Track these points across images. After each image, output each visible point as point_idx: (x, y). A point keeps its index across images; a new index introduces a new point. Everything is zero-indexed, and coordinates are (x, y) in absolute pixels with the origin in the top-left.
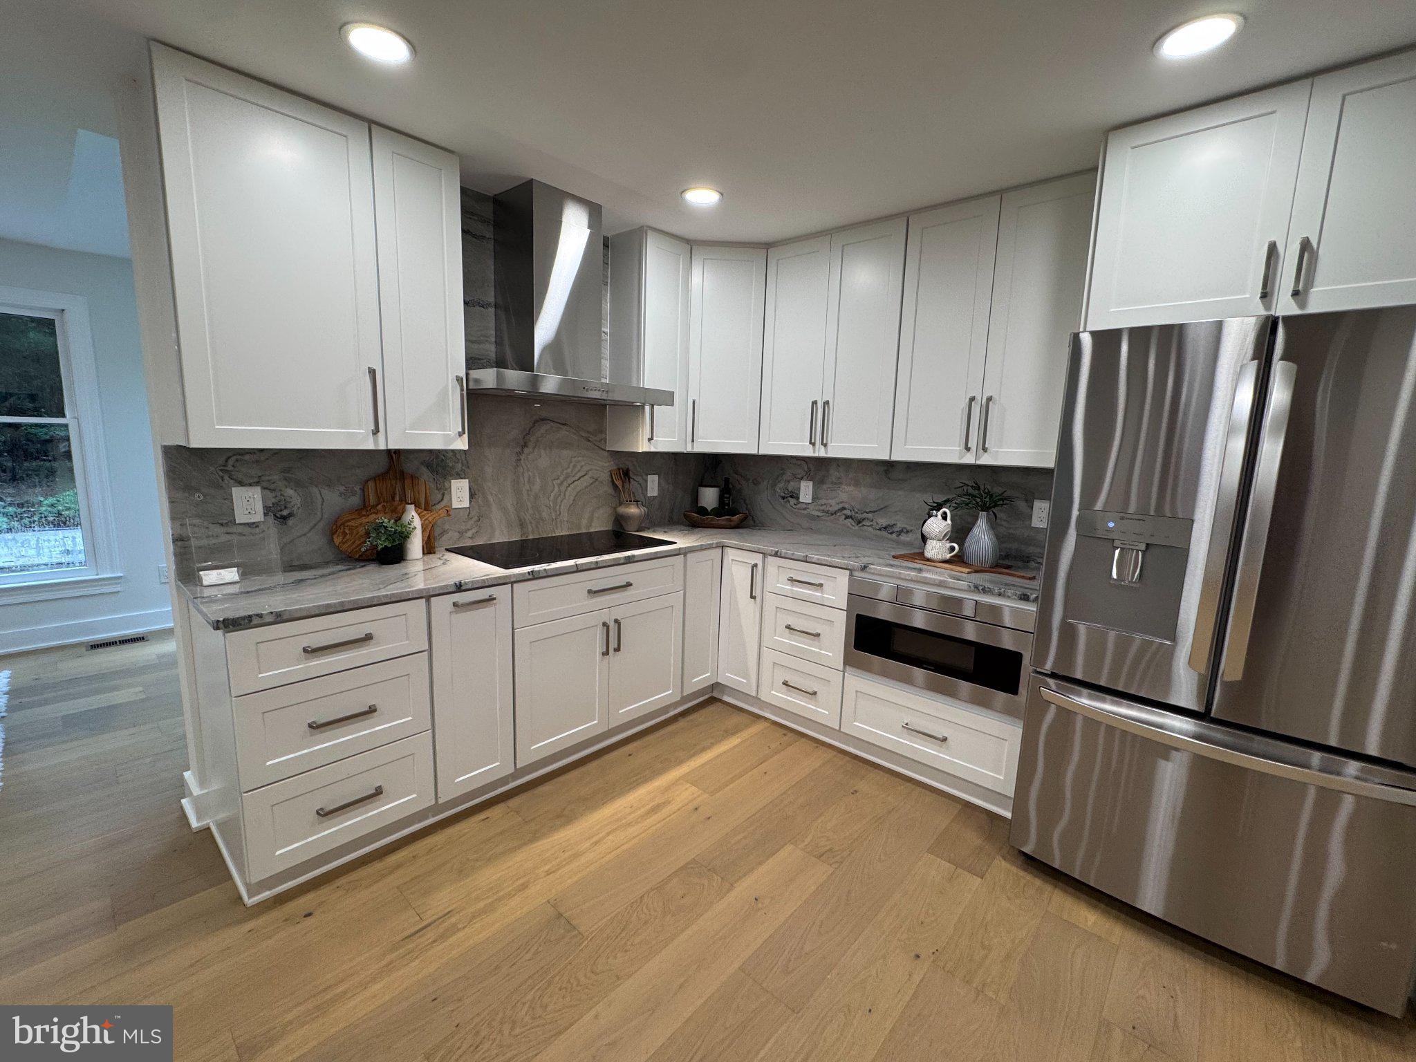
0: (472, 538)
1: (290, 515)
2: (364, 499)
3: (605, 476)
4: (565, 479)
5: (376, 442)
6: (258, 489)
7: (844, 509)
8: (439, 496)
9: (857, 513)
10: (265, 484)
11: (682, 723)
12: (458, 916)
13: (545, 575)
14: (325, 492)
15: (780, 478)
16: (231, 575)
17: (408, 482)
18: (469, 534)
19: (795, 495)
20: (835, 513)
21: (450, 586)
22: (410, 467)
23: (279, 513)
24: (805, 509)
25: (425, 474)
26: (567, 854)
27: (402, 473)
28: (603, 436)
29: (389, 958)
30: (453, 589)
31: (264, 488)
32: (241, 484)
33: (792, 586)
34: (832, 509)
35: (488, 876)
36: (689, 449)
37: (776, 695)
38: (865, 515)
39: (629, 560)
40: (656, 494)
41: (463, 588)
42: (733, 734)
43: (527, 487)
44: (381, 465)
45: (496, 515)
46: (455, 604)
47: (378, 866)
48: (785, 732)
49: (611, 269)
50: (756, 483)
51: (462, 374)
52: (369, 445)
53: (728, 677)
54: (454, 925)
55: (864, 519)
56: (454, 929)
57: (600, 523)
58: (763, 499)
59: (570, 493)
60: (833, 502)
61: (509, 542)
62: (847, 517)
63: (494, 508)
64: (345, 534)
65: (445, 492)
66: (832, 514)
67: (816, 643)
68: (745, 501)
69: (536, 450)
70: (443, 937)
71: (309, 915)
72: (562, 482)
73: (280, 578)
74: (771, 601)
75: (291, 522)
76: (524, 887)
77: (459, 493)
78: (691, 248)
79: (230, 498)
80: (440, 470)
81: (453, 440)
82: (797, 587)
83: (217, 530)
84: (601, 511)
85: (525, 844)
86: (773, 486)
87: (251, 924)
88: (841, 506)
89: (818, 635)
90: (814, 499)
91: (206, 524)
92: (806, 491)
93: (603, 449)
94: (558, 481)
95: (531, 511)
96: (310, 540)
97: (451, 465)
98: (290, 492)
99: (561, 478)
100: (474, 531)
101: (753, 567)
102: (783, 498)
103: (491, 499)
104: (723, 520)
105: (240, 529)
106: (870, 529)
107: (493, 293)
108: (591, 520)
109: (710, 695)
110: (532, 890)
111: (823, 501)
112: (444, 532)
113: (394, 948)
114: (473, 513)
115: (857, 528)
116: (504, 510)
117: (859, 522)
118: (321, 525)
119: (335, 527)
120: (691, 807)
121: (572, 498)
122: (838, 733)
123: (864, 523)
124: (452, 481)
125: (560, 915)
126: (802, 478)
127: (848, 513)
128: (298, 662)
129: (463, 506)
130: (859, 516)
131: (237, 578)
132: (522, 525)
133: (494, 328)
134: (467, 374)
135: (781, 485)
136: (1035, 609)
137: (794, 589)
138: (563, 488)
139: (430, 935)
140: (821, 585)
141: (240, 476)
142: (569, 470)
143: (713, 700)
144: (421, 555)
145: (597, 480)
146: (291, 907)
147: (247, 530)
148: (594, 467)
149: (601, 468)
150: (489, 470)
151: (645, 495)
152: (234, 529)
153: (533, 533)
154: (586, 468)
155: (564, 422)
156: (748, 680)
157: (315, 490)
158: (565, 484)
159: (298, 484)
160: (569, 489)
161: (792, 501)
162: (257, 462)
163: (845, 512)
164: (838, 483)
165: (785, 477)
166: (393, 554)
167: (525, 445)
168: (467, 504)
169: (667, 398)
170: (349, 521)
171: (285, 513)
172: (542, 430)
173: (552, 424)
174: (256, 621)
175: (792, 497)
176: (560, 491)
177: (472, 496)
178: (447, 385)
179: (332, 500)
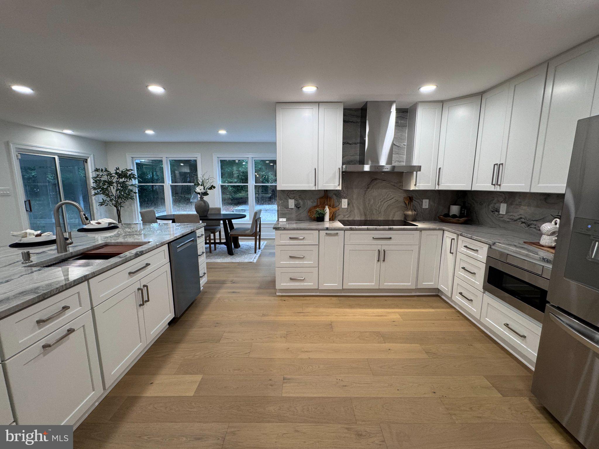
0: (348, 218)
1: (300, 207)
2: (317, 203)
3: (401, 199)
4: (383, 200)
5: (315, 188)
6: (294, 200)
7: (521, 218)
8: (338, 204)
9: (528, 221)
10: (295, 199)
11: (415, 298)
12: (309, 314)
13: (355, 229)
14: (308, 201)
15: (492, 202)
16: (285, 220)
17: (328, 199)
18: (347, 216)
19: (498, 211)
20: (517, 220)
21: (325, 228)
22: (330, 195)
23: (297, 206)
24: (502, 217)
25: (334, 197)
26: (344, 314)
27: (327, 196)
28: (401, 184)
29: (292, 314)
30: (325, 229)
31: (295, 200)
32: (290, 199)
33: (467, 250)
34: (515, 218)
35: (322, 310)
36: (437, 188)
37: (458, 298)
38: (532, 222)
39: (390, 229)
40: (427, 207)
41: (329, 229)
42: (433, 308)
43: (368, 202)
44: (322, 194)
45: (356, 211)
46: (326, 234)
47: (302, 298)
48: (459, 315)
49: (408, 120)
50: (481, 204)
51: (341, 167)
52: (314, 189)
53: (442, 287)
54: (308, 315)
55: (531, 224)
56: (307, 316)
57: (398, 217)
58: (484, 212)
59: (386, 205)
60: (515, 214)
61: (360, 220)
62: (523, 223)
63: (356, 208)
64: (311, 213)
65: (340, 203)
66: (515, 221)
67: (474, 277)
68: (476, 213)
69: (372, 190)
70: (304, 316)
71: (284, 301)
72: (382, 201)
73: (295, 222)
74: (459, 256)
75: (300, 209)
76: (328, 316)
77: (344, 203)
78: (443, 104)
79: (288, 202)
80: (339, 196)
81: (337, 187)
82: (468, 250)
83: (286, 209)
84: (399, 212)
85: (335, 308)
86: (489, 205)
87: (275, 298)
88: (520, 216)
89: (474, 274)
90: (507, 213)
91: (283, 208)
92: (503, 208)
93: (401, 189)
94: (381, 201)
95: (369, 211)
96: (304, 213)
97: (342, 194)
98: (300, 201)
99: (382, 200)
100: (348, 215)
101: (452, 240)
102: (492, 212)
103: (354, 205)
104: (455, 220)
105: (290, 209)
106: (534, 230)
107: (359, 139)
108: (394, 215)
109: (437, 294)
110: (329, 317)
111: (512, 214)
112: (339, 215)
113: (294, 313)
114: (349, 210)
115: (527, 228)
116: (359, 209)
117: (529, 226)
118: (307, 210)
119: (310, 211)
120: (393, 320)
121: (386, 207)
122: (479, 321)
123: (531, 226)
124: (342, 199)
125: (331, 325)
126: (502, 202)
127: (523, 220)
128: (288, 240)
129: (345, 207)
130: (529, 223)
131: (285, 221)
132: (365, 215)
133: (359, 150)
134: (342, 167)
135: (492, 205)
136: (551, 267)
137: (467, 251)
138: (383, 203)
139: (302, 314)
140: (477, 251)
141: (290, 197)
142: (385, 197)
143: (437, 296)
144: (328, 220)
145: (397, 200)
146: (283, 298)
147: (291, 210)
148: (396, 196)
149: (400, 197)
150: (355, 196)
151: (421, 208)
152: (288, 210)
153: (369, 218)
154: (392, 196)
155: (384, 179)
156: (448, 289)
157: (306, 201)
158: (384, 202)
159: (302, 199)
160: (385, 203)
161: (496, 213)
162: (294, 193)
163: (521, 220)
164: (520, 205)
165: (494, 202)
166: (321, 219)
167: (368, 188)
168: (346, 207)
169: (419, 168)
170: (312, 209)
171: (299, 206)
172: (375, 183)
173: (379, 180)
174: (280, 229)
175: (496, 211)
176: (381, 204)
177: (348, 204)
178: (336, 171)
179: (310, 204)
